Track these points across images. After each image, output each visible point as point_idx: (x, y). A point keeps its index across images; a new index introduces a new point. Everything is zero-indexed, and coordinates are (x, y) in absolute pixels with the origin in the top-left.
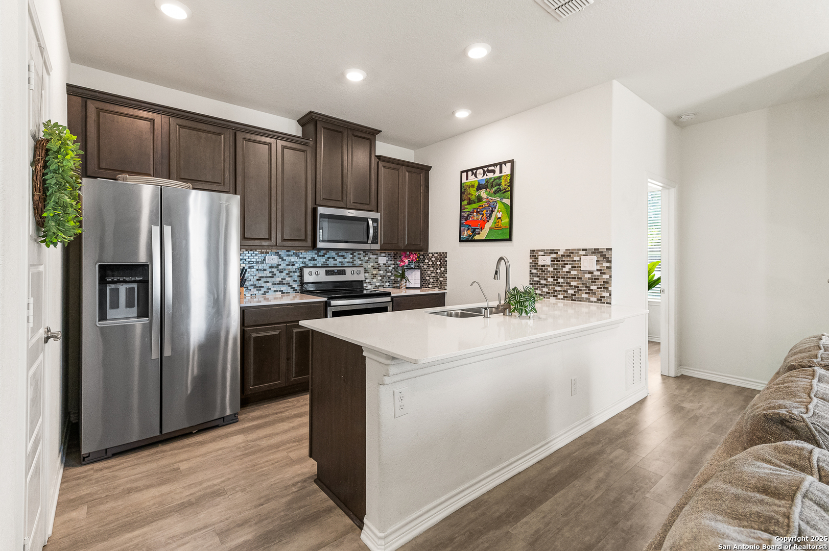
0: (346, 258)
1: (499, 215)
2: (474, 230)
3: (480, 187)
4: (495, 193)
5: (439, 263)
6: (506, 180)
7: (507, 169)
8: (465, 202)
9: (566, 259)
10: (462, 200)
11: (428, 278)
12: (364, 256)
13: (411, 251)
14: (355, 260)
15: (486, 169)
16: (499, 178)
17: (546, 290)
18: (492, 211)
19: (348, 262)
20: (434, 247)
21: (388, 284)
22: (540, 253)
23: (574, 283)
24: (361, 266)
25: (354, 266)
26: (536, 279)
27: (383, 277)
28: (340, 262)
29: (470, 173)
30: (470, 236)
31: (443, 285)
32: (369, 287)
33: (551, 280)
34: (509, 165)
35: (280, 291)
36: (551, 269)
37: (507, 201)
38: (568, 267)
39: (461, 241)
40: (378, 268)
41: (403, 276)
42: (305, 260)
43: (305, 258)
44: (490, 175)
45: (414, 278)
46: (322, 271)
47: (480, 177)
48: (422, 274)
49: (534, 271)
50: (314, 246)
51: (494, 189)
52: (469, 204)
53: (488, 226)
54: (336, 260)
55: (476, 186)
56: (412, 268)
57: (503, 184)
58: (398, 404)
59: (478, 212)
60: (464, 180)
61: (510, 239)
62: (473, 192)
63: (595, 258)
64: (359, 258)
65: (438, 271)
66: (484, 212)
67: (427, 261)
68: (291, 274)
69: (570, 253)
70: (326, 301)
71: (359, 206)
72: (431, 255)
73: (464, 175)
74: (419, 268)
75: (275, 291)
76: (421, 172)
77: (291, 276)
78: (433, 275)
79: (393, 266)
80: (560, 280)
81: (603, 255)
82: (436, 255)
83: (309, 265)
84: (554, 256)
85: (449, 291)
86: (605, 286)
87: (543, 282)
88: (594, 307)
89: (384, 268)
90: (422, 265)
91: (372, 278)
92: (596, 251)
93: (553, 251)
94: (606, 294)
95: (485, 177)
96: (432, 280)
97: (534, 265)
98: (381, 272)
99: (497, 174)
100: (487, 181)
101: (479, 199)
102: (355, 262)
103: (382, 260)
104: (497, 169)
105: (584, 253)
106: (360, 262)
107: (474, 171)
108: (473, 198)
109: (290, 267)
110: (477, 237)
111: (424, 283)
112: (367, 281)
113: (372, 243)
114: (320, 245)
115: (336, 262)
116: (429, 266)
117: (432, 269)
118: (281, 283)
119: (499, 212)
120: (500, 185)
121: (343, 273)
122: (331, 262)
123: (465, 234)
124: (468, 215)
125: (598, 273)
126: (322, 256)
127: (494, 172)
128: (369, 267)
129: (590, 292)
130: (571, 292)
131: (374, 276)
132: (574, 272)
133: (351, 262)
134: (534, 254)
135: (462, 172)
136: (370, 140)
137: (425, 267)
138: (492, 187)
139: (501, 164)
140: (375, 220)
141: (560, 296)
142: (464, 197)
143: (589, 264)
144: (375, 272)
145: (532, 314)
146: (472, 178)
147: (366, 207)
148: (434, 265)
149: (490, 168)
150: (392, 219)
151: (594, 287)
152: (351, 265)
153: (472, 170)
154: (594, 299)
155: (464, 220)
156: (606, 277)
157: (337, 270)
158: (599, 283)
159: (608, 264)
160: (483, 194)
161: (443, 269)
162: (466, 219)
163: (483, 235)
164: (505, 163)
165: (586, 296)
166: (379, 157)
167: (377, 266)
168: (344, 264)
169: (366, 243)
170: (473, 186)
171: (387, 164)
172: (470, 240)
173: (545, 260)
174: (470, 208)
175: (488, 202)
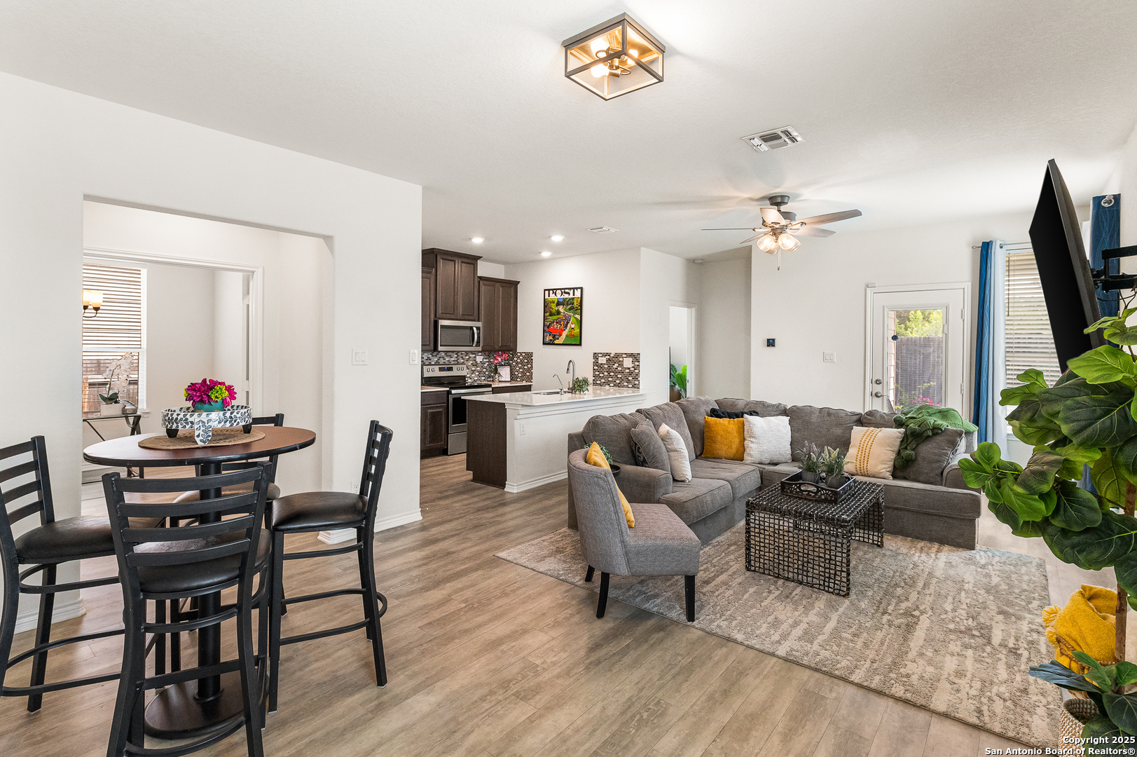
0: (452, 358)
1: (573, 326)
2: (554, 337)
3: (558, 304)
4: (570, 309)
5: (526, 361)
6: (577, 301)
7: (578, 293)
8: (548, 314)
9: (615, 360)
10: (545, 312)
11: (516, 373)
12: (467, 356)
13: (504, 352)
14: (459, 359)
15: (564, 291)
16: (573, 299)
17: (603, 381)
18: (568, 323)
19: (454, 361)
20: (522, 348)
21: (483, 378)
22: (600, 355)
23: (619, 376)
24: (463, 363)
25: (458, 364)
26: (597, 373)
27: (480, 372)
28: (448, 361)
29: (551, 292)
30: (551, 340)
31: (530, 378)
32: (469, 380)
33: (606, 374)
34: (579, 290)
36: (606, 366)
37: (578, 317)
38: (616, 365)
39: (544, 344)
40: (475, 365)
41: (496, 371)
44: (566, 296)
45: (505, 373)
46: (437, 368)
47: (559, 296)
48: (511, 370)
49: (596, 368)
50: (435, 348)
51: (569, 307)
52: (550, 315)
53: (565, 334)
54: (445, 359)
55: (556, 302)
56: (502, 365)
57: (575, 304)
58: (522, 429)
59: (557, 323)
60: (547, 297)
61: (580, 345)
62: (553, 306)
63: (631, 359)
64: (463, 358)
65: (526, 367)
66: (562, 323)
67: (515, 359)
69: (617, 356)
70: (448, 391)
71: (467, 317)
72: (519, 354)
73: (547, 292)
74: (509, 365)
76: (511, 287)
78: (521, 370)
79: (487, 363)
80: (612, 374)
81: (635, 357)
82: (523, 354)
84: (608, 357)
85: (534, 383)
86: (636, 377)
87: (601, 375)
88: (630, 391)
89: (480, 365)
90: (511, 362)
91: (471, 374)
92: (631, 355)
93: (608, 354)
94: (637, 382)
95: (562, 297)
96: (520, 375)
97: (596, 363)
98: (478, 369)
99: (571, 296)
100: (564, 299)
101: (558, 313)
102: (459, 361)
103: (479, 359)
104: (571, 292)
105: (625, 356)
106: (462, 361)
107: (554, 291)
108: (554, 311)
110: (556, 342)
111: (513, 378)
112: (468, 376)
113: (476, 346)
114: (440, 348)
115: (445, 361)
116: (517, 363)
117: (520, 365)
119: (572, 323)
120: (573, 304)
121: (450, 369)
122: (442, 361)
123: (547, 340)
124: (550, 324)
125: (633, 369)
126: (435, 356)
127: (569, 293)
128: (470, 364)
129: (628, 381)
130: (618, 381)
131: (473, 372)
132: (619, 369)
133: (457, 361)
134: (596, 356)
135: (545, 290)
136: (473, 264)
137: (514, 364)
138: (568, 305)
139: (574, 289)
140: (478, 328)
141: (612, 385)
142: (547, 309)
143: (628, 363)
144: (473, 369)
145: (586, 392)
146: (552, 296)
147: (471, 318)
148: (522, 362)
149: (566, 291)
150: (489, 325)
151: (630, 378)
153: (553, 290)
154: (630, 386)
155: (547, 328)
156: (637, 371)
157: (447, 367)
158: (634, 375)
159: (638, 364)
160: (561, 309)
161: (529, 366)
162: (548, 327)
163: (561, 340)
164: (577, 288)
165: (626, 384)
166: (480, 278)
167: (475, 364)
168: (451, 362)
169: (472, 346)
170: (554, 303)
171: (485, 282)
172: (551, 343)
173: (602, 360)
174: (551, 319)
175: (565, 316)
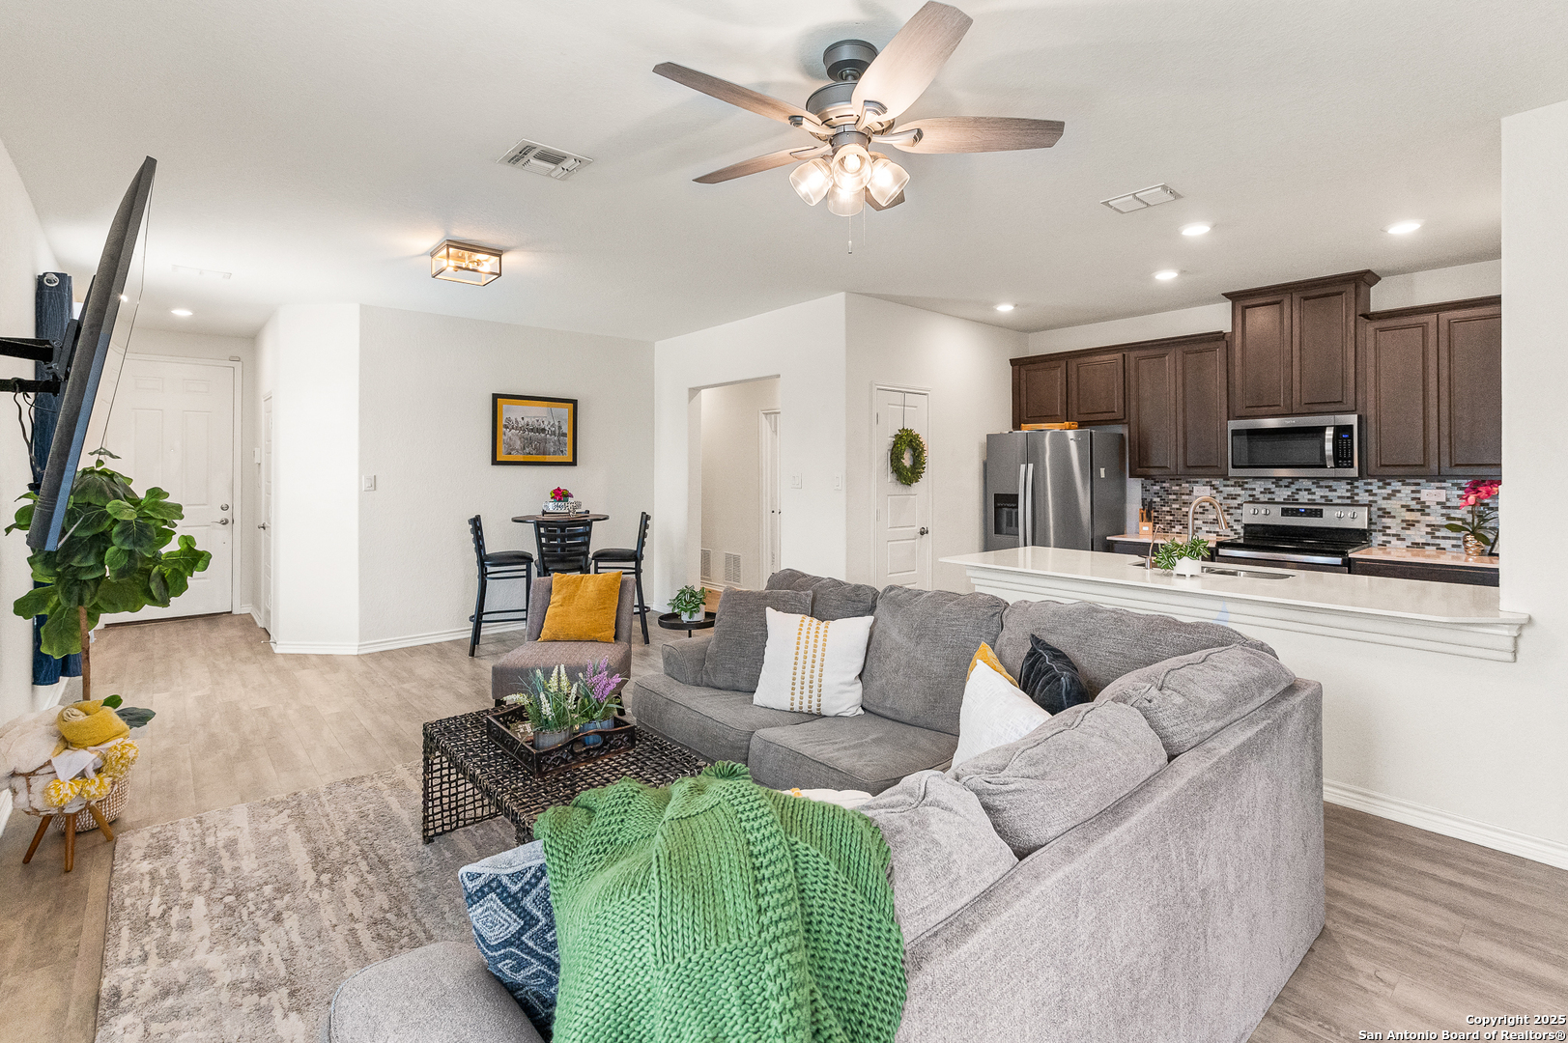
0: (1335, 490)
12: (1379, 488)
14: (1357, 494)
19: (1339, 497)
21: (1451, 542)
24: (1372, 504)
28: (1322, 497)
32: (1396, 543)
35: (1214, 532)
40: (1421, 509)
42: (1254, 493)
43: (1254, 489)
46: (1277, 510)
50: (1227, 474)
54: (1314, 493)
64: (1367, 491)
68: (1231, 511)
71: (1317, 408)
75: (1207, 532)
77: (1232, 514)
83: (1262, 500)
89: (1438, 510)
91: (1403, 528)
102: (1356, 498)
103: (1433, 496)
109: (1229, 501)
113: (1337, 466)
114: (1234, 472)
115: (1313, 497)
118: (1216, 521)
121: (1318, 513)
122: (1301, 497)
126: (1286, 486)
133: (1348, 498)
136: (1343, 293)
140: (1341, 430)
144: (1411, 518)
147: (1334, 407)
152: (1349, 501)
157: (1305, 509)
167: (1418, 507)
168: (1331, 501)
169: (1324, 467)
